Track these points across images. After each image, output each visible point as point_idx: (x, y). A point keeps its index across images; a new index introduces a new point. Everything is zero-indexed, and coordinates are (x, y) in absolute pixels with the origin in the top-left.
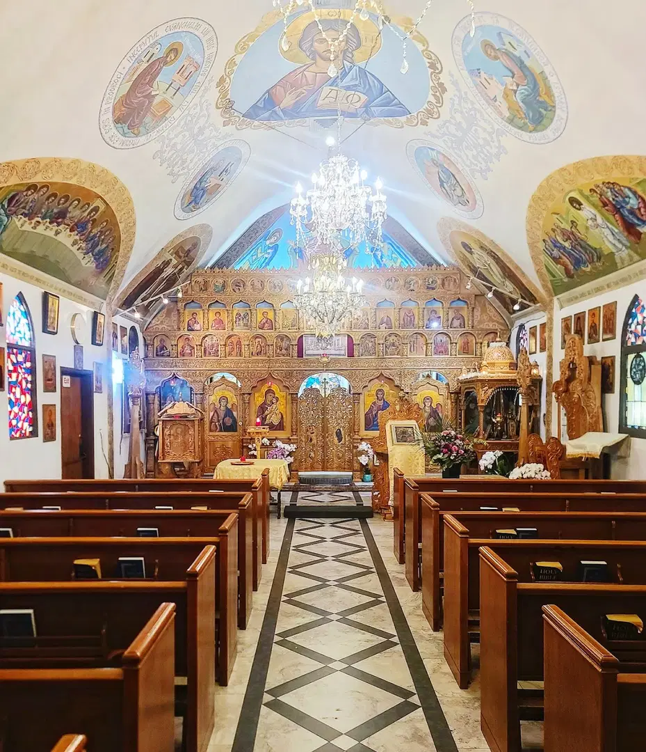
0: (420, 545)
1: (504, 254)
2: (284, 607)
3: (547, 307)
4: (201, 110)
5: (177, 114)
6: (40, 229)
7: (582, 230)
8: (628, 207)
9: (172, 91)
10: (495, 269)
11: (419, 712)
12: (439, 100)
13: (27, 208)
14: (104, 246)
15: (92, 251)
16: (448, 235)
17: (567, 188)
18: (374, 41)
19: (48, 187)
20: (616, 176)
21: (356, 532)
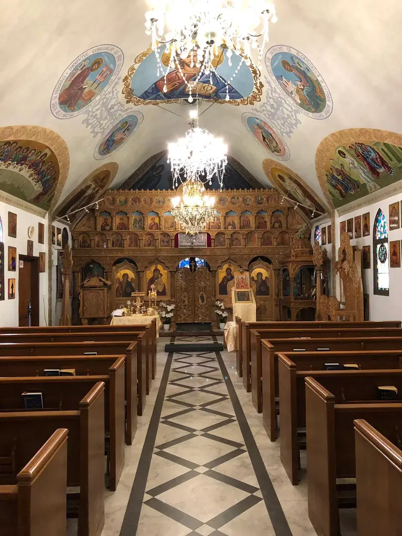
0: (250, 363)
1: (304, 182)
2: (166, 403)
3: (331, 216)
4: (113, 95)
5: (98, 98)
6: (11, 168)
7: (347, 169)
8: (371, 157)
9: (95, 85)
10: (299, 192)
11: (246, 454)
12: (260, 91)
13: (4, 155)
14: (49, 177)
15: (41, 181)
16: (270, 170)
17: (337, 145)
18: (219, 58)
19: (17, 143)
20: (362, 140)
21: (213, 360)
